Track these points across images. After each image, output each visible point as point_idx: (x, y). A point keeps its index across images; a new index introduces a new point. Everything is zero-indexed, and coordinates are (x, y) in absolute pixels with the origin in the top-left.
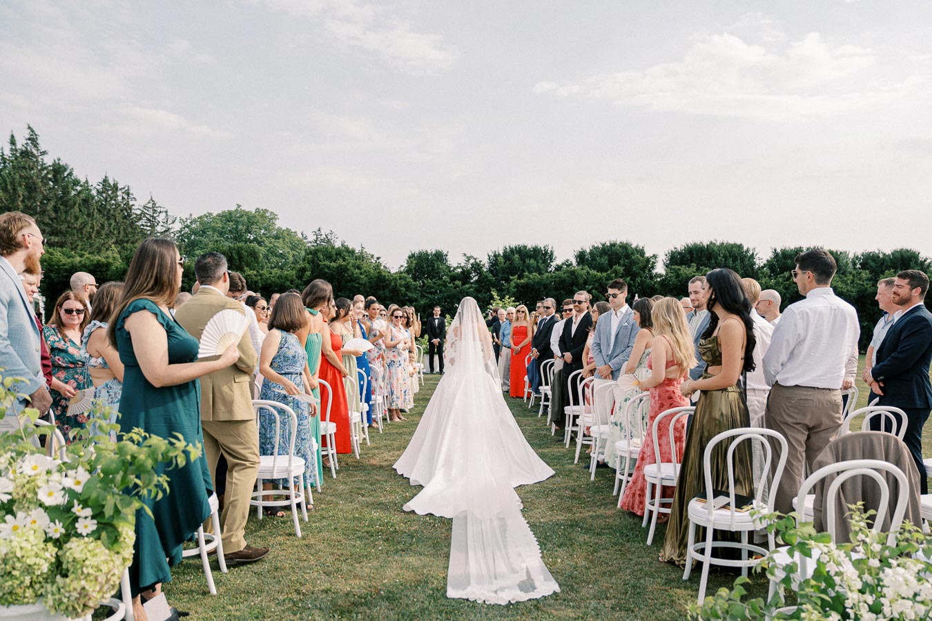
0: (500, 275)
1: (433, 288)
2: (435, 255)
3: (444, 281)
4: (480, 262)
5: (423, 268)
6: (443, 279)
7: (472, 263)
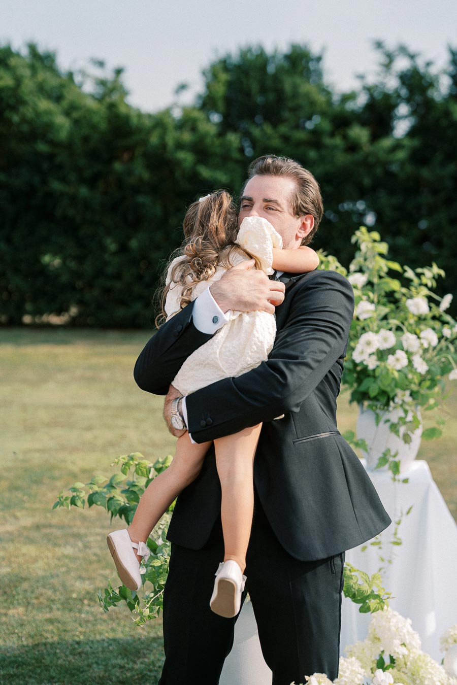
2: (287, 57)
3: (313, 132)
4: (428, 64)
5: (248, 95)
6: (309, 125)
7: (402, 72)
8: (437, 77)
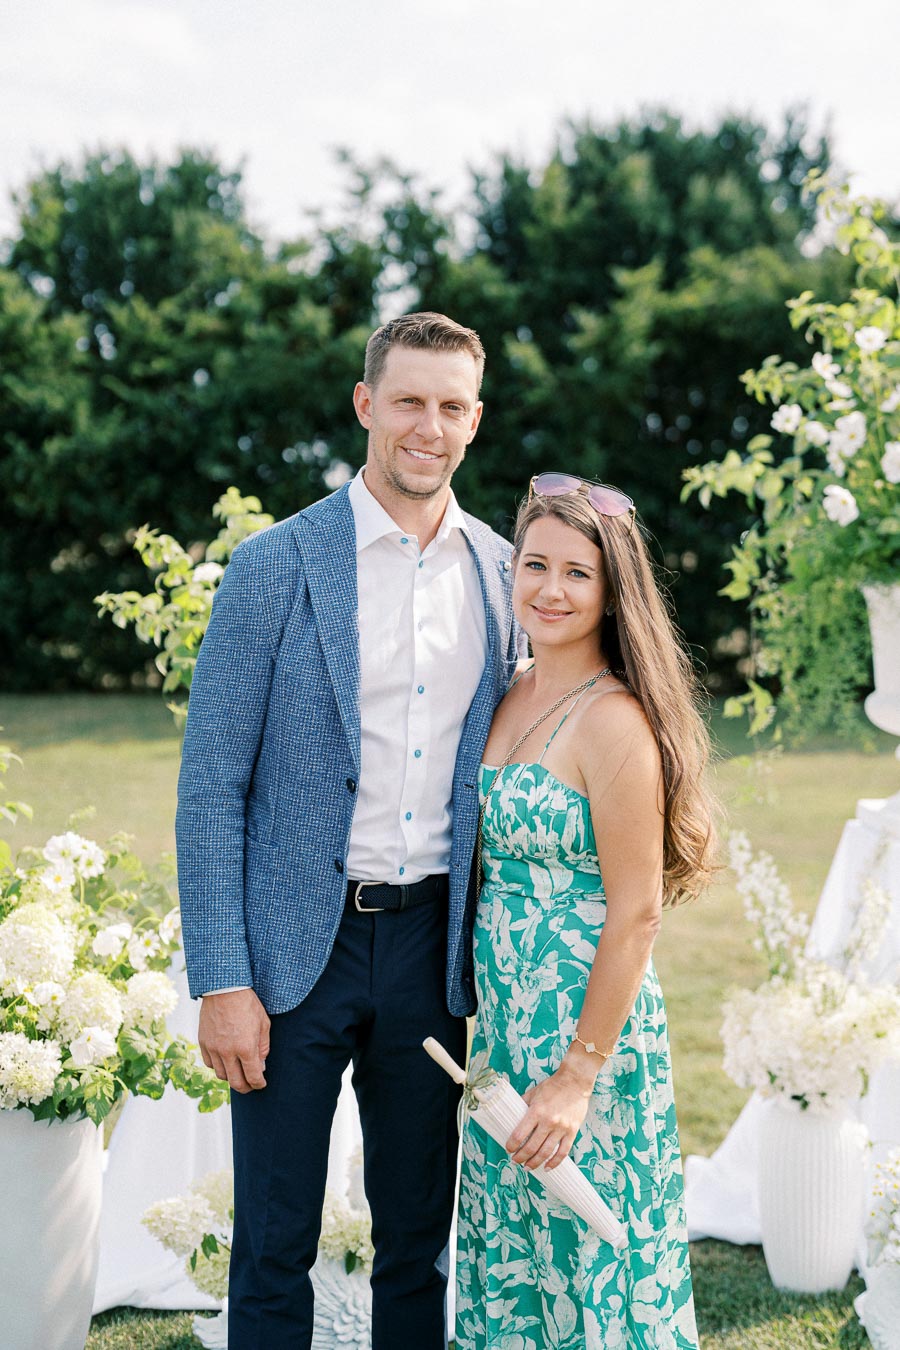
0: (549, 274)
1: (161, 352)
2: (175, 172)
3: (228, 314)
4: (434, 194)
5: (104, 243)
6: (222, 300)
7: (390, 207)
8: (450, 216)
